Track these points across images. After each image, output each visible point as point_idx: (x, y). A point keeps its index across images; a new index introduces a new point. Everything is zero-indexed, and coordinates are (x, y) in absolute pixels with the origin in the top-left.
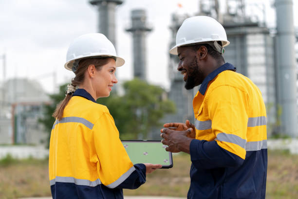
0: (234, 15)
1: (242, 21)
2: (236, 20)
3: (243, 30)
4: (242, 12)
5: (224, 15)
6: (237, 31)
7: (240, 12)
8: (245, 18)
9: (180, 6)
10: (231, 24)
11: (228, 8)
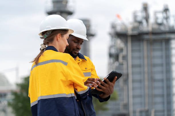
0: (160, 24)
1: (167, 29)
2: (162, 28)
3: (168, 36)
4: (167, 22)
5: (153, 24)
6: (163, 36)
7: (165, 22)
8: (169, 27)
9: (118, 16)
10: (159, 31)
11: (156, 18)
